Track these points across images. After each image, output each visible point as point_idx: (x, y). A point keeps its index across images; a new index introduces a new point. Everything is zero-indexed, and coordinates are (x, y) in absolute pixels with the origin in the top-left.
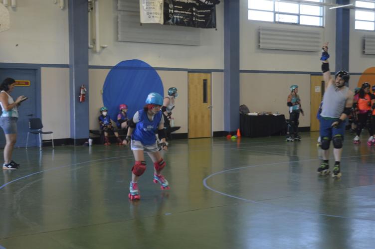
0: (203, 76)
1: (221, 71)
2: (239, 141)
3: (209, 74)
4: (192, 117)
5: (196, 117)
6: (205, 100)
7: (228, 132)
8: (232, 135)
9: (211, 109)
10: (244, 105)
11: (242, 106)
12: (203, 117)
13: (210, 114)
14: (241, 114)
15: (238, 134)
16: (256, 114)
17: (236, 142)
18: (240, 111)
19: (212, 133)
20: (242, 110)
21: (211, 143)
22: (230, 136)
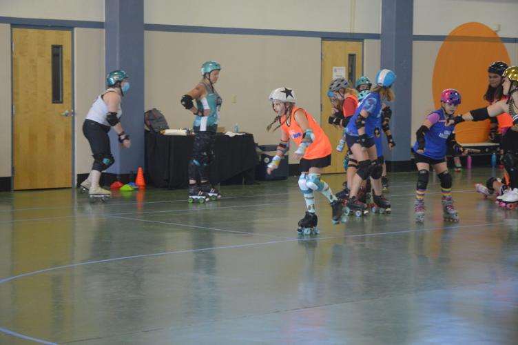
0: (52, 37)
1: (99, 25)
2: (140, 195)
3: (68, 33)
4: (23, 138)
5: (33, 138)
6: (57, 97)
7: (116, 175)
8: (124, 183)
9: (73, 118)
10: (155, 109)
11: (150, 111)
12: (51, 137)
13: (70, 130)
14: (146, 131)
15: (140, 180)
16: (183, 132)
17: (133, 199)
18: (145, 123)
19: (76, 178)
20: (148, 123)
21: (73, 202)
22: (120, 184)
